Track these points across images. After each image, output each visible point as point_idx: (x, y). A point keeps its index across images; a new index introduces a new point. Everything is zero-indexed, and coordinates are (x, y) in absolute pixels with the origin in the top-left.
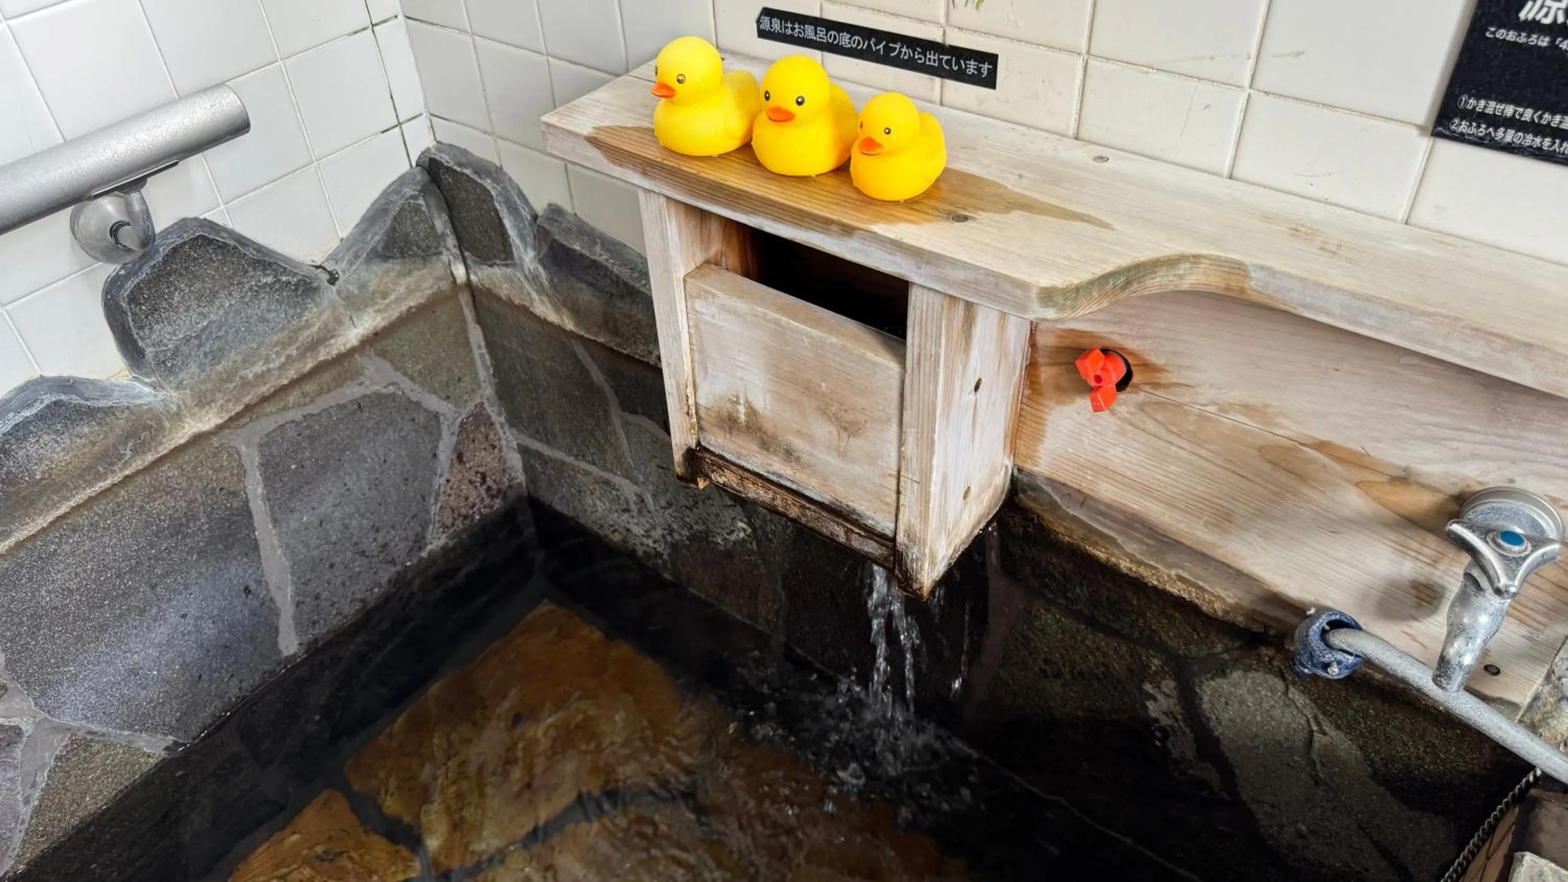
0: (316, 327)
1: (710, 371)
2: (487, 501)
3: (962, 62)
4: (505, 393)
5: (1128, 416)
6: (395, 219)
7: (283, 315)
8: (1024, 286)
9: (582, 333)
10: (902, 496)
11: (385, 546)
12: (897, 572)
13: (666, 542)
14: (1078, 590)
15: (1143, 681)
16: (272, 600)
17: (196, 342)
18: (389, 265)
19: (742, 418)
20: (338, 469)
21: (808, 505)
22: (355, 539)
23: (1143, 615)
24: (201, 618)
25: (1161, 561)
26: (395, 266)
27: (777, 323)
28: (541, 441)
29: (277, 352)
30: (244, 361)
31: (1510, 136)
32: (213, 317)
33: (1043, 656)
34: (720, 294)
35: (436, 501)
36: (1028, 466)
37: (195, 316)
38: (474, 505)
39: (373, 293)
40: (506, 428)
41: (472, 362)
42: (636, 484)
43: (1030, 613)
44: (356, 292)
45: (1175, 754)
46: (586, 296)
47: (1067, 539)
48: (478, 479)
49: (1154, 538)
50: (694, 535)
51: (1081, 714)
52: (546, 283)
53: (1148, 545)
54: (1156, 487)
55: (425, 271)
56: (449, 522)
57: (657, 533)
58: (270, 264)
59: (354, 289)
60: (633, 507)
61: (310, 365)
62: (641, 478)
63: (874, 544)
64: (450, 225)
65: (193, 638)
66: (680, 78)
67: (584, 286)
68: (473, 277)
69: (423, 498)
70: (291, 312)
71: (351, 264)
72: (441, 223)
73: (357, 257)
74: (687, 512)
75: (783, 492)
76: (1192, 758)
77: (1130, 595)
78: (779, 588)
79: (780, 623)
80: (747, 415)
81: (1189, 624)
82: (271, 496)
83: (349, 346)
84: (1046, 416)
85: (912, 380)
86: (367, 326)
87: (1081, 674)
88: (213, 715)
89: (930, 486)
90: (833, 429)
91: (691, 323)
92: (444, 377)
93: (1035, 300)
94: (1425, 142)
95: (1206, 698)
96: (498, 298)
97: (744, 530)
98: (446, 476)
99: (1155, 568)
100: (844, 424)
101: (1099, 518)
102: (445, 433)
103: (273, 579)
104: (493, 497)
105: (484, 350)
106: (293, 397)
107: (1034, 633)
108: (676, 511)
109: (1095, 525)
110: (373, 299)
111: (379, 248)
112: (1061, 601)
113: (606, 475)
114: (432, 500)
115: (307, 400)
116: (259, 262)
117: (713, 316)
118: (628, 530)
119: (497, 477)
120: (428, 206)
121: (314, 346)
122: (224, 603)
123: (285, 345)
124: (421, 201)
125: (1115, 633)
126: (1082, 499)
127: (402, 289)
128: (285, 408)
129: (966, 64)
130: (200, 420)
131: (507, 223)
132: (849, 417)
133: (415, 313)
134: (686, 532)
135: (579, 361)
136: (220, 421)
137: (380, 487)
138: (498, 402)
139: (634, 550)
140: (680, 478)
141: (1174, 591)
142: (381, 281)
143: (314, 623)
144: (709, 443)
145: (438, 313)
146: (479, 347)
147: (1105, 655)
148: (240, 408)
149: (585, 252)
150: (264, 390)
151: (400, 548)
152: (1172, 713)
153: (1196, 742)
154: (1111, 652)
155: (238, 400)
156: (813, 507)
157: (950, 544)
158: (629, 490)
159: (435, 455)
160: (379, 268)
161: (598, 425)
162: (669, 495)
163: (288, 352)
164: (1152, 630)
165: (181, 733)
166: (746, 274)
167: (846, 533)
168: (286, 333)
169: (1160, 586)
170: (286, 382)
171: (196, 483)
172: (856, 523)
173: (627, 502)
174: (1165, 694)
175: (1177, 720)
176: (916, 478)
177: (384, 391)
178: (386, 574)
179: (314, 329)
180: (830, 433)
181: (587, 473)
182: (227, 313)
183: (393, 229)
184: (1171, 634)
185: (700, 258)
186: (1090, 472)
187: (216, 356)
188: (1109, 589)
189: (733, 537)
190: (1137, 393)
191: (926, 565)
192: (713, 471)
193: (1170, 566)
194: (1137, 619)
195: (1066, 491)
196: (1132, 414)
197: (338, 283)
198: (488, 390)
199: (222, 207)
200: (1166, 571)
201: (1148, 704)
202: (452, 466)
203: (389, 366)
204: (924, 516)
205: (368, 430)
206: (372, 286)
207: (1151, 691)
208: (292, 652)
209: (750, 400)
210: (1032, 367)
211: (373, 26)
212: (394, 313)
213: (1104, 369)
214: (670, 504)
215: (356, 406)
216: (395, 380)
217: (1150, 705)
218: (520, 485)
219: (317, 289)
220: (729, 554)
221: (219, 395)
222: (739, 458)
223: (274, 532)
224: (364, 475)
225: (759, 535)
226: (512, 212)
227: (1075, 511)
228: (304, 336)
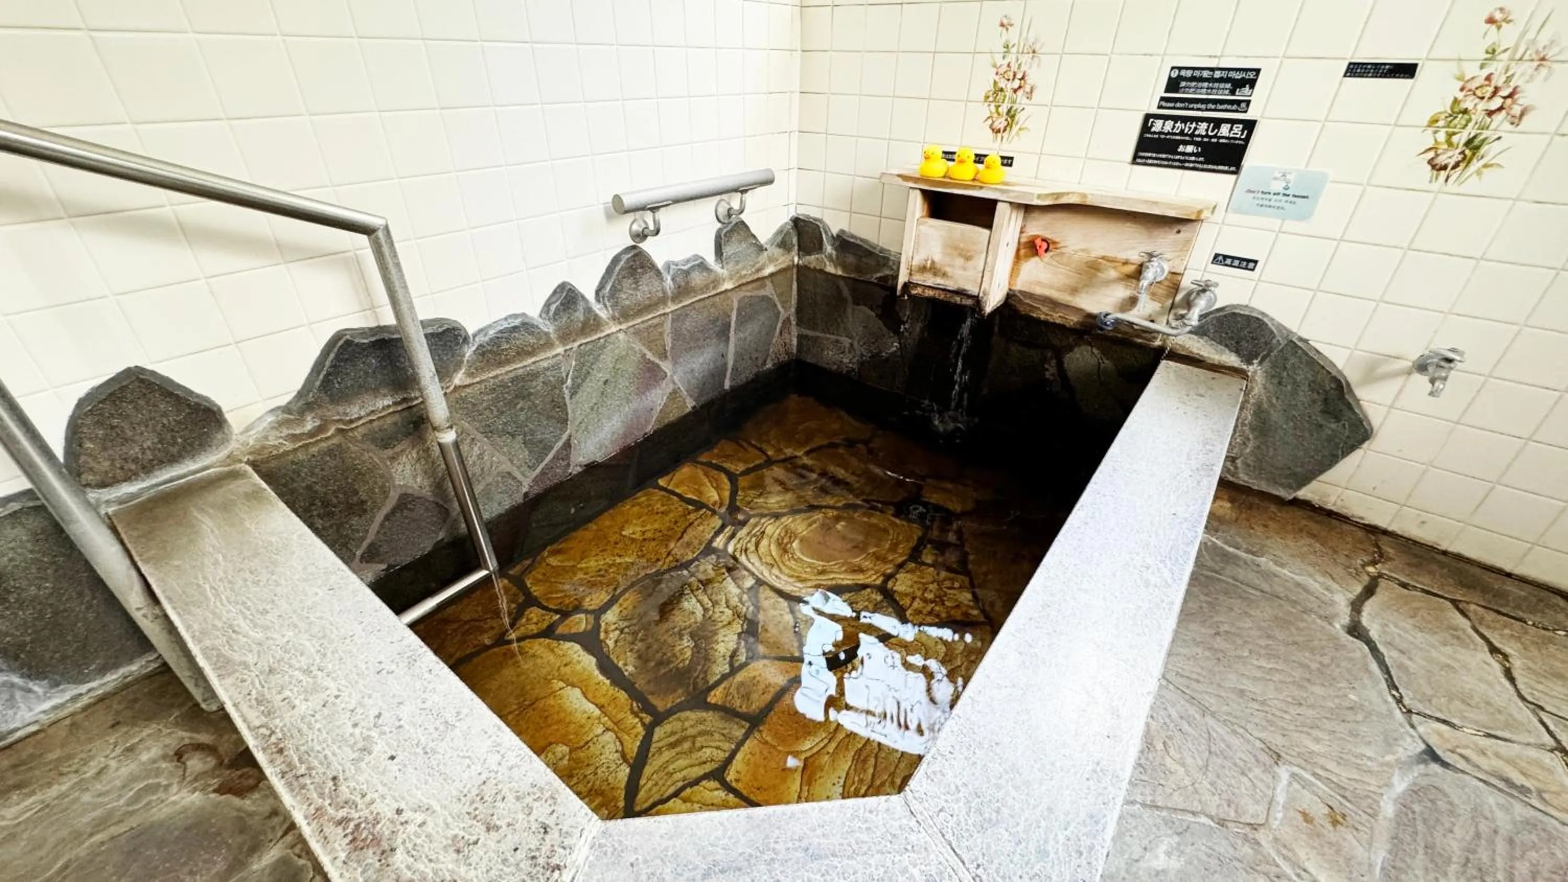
1: (920, 251)
2: (784, 355)
4: (799, 310)
5: (1047, 262)
6: (784, 234)
7: (754, 257)
8: (1032, 194)
9: (844, 274)
10: (982, 284)
13: (858, 363)
15: (1045, 364)
16: (727, 364)
17: (735, 257)
18: (780, 250)
19: (929, 266)
20: (753, 321)
21: (947, 293)
22: (751, 352)
23: (1048, 334)
24: (711, 360)
26: (782, 250)
27: (949, 227)
28: (810, 329)
29: (750, 269)
30: (741, 269)
31: (1150, 161)
32: (739, 250)
33: (1010, 364)
35: (772, 348)
36: (1013, 288)
37: (735, 248)
38: (781, 355)
39: (775, 258)
40: (796, 326)
41: (791, 297)
42: (852, 338)
44: (771, 256)
45: (1054, 390)
46: (851, 260)
47: (1025, 312)
48: (784, 345)
49: (1052, 304)
50: (872, 355)
51: (1022, 386)
52: (835, 258)
53: (1050, 307)
55: (787, 256)
56: (774, 358)
57: (855, 360)
58: (753, 237)
59: (771, 254)
60: (847, 350)
61: (756, 277)
62: (856, 335)
63: (970, 300)
64: (798, 240)
67: (850, 256)
68: (801, 261)
69: (770, 345)
70: (756, 255)
71: (771, 246)
72: (794, 240)
73: (773, 244)
74: (872, 345)
76: (1060, 390)
78: (906, 370)
79: (903, 386)
80: (930, 264)
82: (736, 322)
83: (765, 275)
84: (1021, 268)
85: (992, 238)
86: (771, 269)
87: (1023, 368)
88: (704, 402)
90: (963, 260)
91: (917, 235)
92: (784, 299)
94: (1130, 166)
95: (1066, 363)
96: (809, 268)
97: (897, 346)
98: (776, 339)
99: (1052, 315)
100: (966, 258)
101: (1035, 301)
102: (780, 321)
103: (729, 355)
104: (786, 354)
106: (749, 287)
108: (867, 346)
110: (774, 260)
111: (779, 243)
113: (838, 338)
115: (752, 290)
117: (926, 230)
118: (841, 362)
119: (789, 346)
121: (758, 270)
122: (717, 357)
123: (753, 267)
124: (791, 231)
125: (1037, 347)
126: (1030, 295)
127: (782, 260)
128: (746, 290)
130: (728, 284)
131: (824, 239)
132: (968, 255)
133: (783, 270)
134: (869, 355)
135: (839, 288)
136: (732, 287)
137: (761, 333)
138: (795, 315)
139: (842, 371)
142: (777, 254)
143: (734, 379)
144: (913, 279)
145: (788, 272)
147: (1033, 357)
148: (737, 284)
149: (855, 241)
150: (744, 280)
151: (760, 363)
152: (1054, 373)
153: (1062, 383)
154: (1035, 356)
155: (738, 281)
156: (949, 293)
157: (994, 304)
158: (847, 342)
159: (775, 329)
160: (777, 250)
161: (841, 314)
162: (865, 339)
163: (753, 270)
164: (1049, 341)
167: (960, 299)
168: (754, 263)
169: (1054, 322)
170: (749, 280)
171: (722, 307)
172: (965, 295)
173: (844, 348)
174: (1052, 366)
175: (1055, 375)
177: (770, 296)
179: (760, 264)
180: (961, 262)
181: (828, 339)
182: (743, 249)
183: (783, 237)
184: (1056, 340)
186: (1033, 285)
187: (737, 262)
189: (890, 351)
190: (1050, 253)
192: (913, 290)
193: (1057, 313)
195: (1025, 294)
196: (1049, 260)
197: (767, 251)
198: (793, 309)
200: (1055, 315)
201: (1046, 372)
202: (778, 336)
203: (773, 287)
204: (989, 286)
205: (763, 310)
206: (775, 256)
207: (1047, 367)
208: (727, 388)
209: (933, 258)
210: (1018, 250)
212: (778, 268)
214: (864, 344)
215: (760, 298)
216: (773, 293)
218: (794, 352)
219: (761, 252)
220: (883, 362)
221: (734, 278)
222: (924, 282)
223: (734, 337)
224: (758, 326)
225: (902, 347)
226: (826, 232)
227: (1028, 301)
228: (757, 266)
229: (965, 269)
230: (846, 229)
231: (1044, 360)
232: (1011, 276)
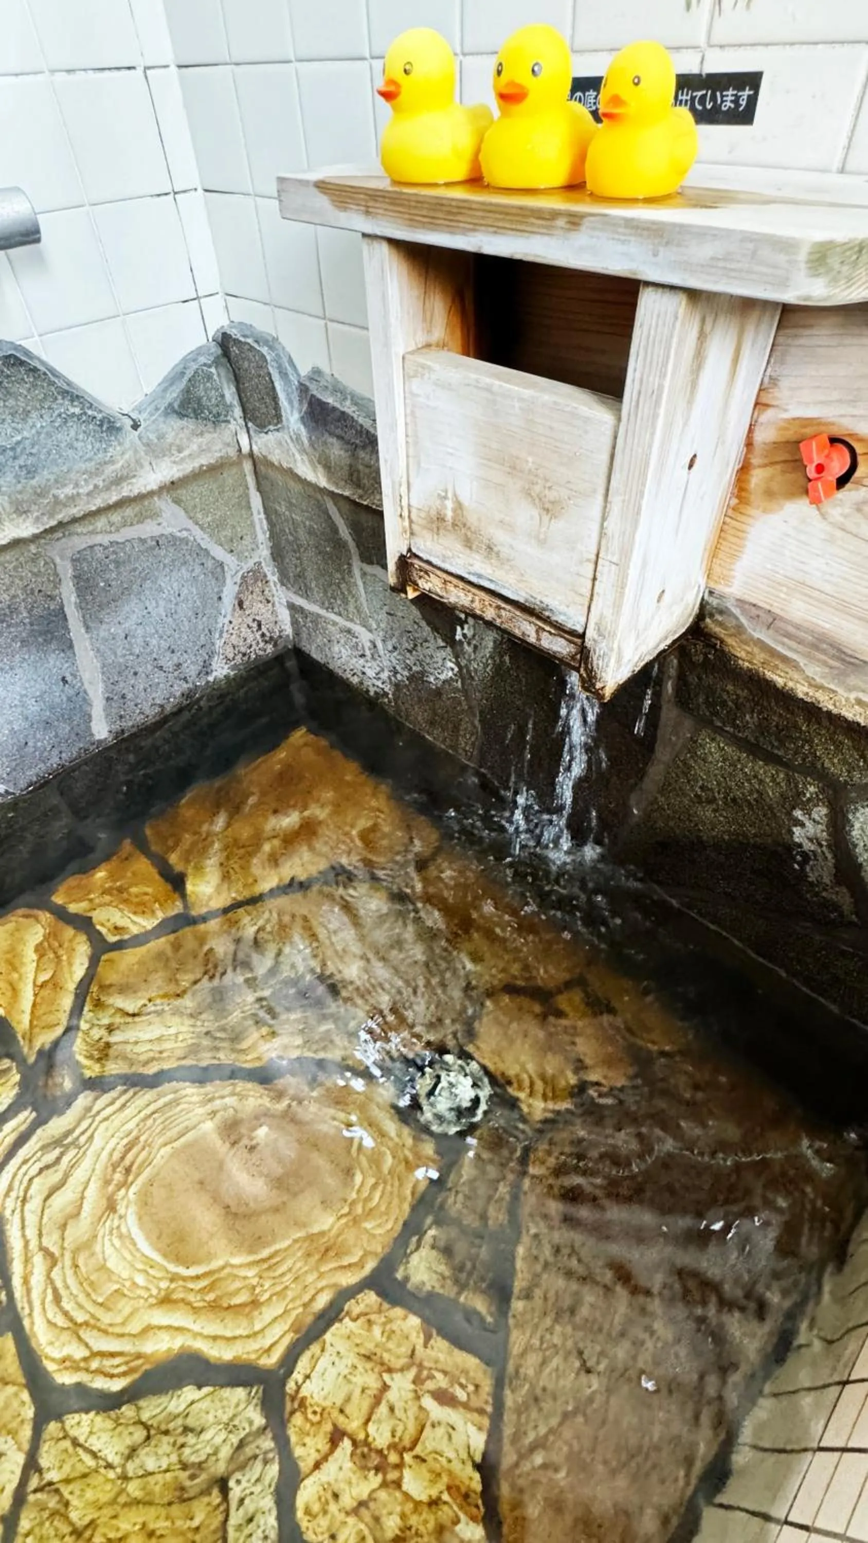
0: (120, 464)
1: (422, 465)
2: (262, 645)
3: (718, 94)
4: (277, 555)
5: (841, 519)
6: (190, 380)
7: (90, 447)
9: (332, 488)
10: (597, 583)
11: (179, 665)
12: (582, 670)
13: (391, 683)
14: (748, 717)
15: (794, 808)
16: (85, 692)
17: (11, 454)
18: (184, 422)
19: (449, 514)
20: (139, 593)
21: (503, 605)
22: (154, 656)
23: (810, 741)
24: (26, 696)
25: (842, 683)
26: (189, 424)
27: (488, 389)
28: (302, 596)
29: (85, 480)
30: (56, 481)
32: (26, 434)
33: (701, 783)
34: (436, 367)
35: (221, 636)
36: (720, 588)
37: (9, 431)
38: (251, 646)
39: (171, 445)
40: (279, 585)
41: (252, 525)
42: (370, 631)
43: (695, 742)
44: (156, 441)
45: (812, 878)
46: (337, 451)
47: (747, 664)
48: (255, 625)
49: (839, 659)
50: (413, 676)
51: (726, 837)
52: (306, 442)
53: (831, 668)
54: (854, 601)
55: (215, 435)
56: (231, 656)
57: (385, 675)
58: (77, 396)
59: (153, 437)
60: (368, 653)
61: (114, 498)
62: (374, 626)
63: (563, 642)
64: (236, 397)
65: (19, 710)
66: (408, 67)
67: (334, 440)
68: (255, 448)
69: (210, 631)
70: (97, 445)
71: (151, 415)
72: (230, 393)
73: (157, 409)
74: (408, 655)
75: (482, 594)
76: (828, 882)
77: (800, 720)
78: (477, 723)
79: (475, 753)
80: (454, 510)
81: (857, 750)
82: (83, 605)
83: (149, 488)
84: (748, 528)
85: (627, 431)
86: (165, 473)
87: (734, 800)
88: (38, 775)
89: (628, 568)
90: (535, 513)
91: (408, 411)
92: (228, 533)
93: (803, 266)
95: (857, 825)
96: (272, 464)
97: (452, 669)
98: (229, 618)
99: (834, 692)
100: (546, 506)
101: (786, 640)
102: (229, 581)
103: (86, 676)
104: (266, 642)
105: (262, 516)
106: (101, 523)
107: (695, 761)
108: (400, 654)
109: (780, 648)
110: (170, 450)
111: (176, 406)
112: (727, 729)
113: (349, 625)
114: (217, 635)
115: (113, 529)
116: (67, 392)
117: (428, 397)
118: (364, 673)
119: (271, 626)
120: (219, 375)
121: (118, 481)
122: (44, 687)
123: (92, 474)
124: (213, 370)
125: (776, 760)
126: (771, 620)
127: (195, 447)
128: (93, 532)
129: (722, 96)
130: (18, 527)
131: (279, 385)
132: (552, 495)
133: (205, 471)
134: (406, 673)
135: (330, 517)
136: (37, 531)
137: (175, 616)
138: (272, 563)
139: (368, 691)
140: (393, 589)
141: (849, 716)
142: (177, 434)
143: (121, 717)
144: (418, 548)
145: (225, 475)
146: (259, 513)
147: (761, 782)
148: (53, 523)
149: (337, 405)
150: (76, 511)
151: (191, 670)
152: (817, 839)
153: (836, 867)
154: (768, 780)
155: (51, 515)
156: (508, 607)
157: (636, 649)
158: (365, 637)
159: (220, 598)
160: (176, 423)
161: (343, 579)
162: (394, 640)
163: (95, 482)
164: (816, 756)
165: (11, 784)
166: (466, 353)
167: (537, 632)
168: (93, 463)
169: (835, 711)
170: (94, 508)
171: (17, 581)
172: (547, 621)
173: (363, 648)
174: (814, 821)
175: (821, 845)
176: (615, 560)
177: (178, 534)
178: (180, 688)
179: (118, 466)
180: (532, 518)
181: (335, 624)
182: (39, 433)
183: (187, 391)
184: (836, 761)
185: (421, 339)
186: (785, 589)
187: (30, 471)
188: (781, 715)
189: (443, 677)
190: (857, 489)
191: (613, 661)
192: (420, 577)
193: (850, 689)
194: (803, 747)
195: (754, 611)
196: (846, 516)
197: (140, 429)
198: (264, 552)
199: (37, 338)
200: (846, 695)
201: (795, 829)
202: (234, 610)
203: (182, 513)
204: (617, 606)
205: (165, 566)
206: (170, 438)
207: (800, 817)
208: (103, 737)
209: (458, 492)
210: (744, 469)
211: (175, 193)
212: (189, 467)
213: (827, 456)
214: (395, 648)
215: (154, 543)
216: (189, 527)
217: (797, 830)
218: (288, 636)
219: (119, 429)
220: (438, 693)
221: (34, 507)
222: (443, 561)
223: (86, 636)
224: (162, 603)
225: (464, 673)
226: (284, 375)
227: (759, 634)
228: (109, 470)
229: (542, 542)
230: (326, 370)
231: (795, 799)
232: (714, 552)
